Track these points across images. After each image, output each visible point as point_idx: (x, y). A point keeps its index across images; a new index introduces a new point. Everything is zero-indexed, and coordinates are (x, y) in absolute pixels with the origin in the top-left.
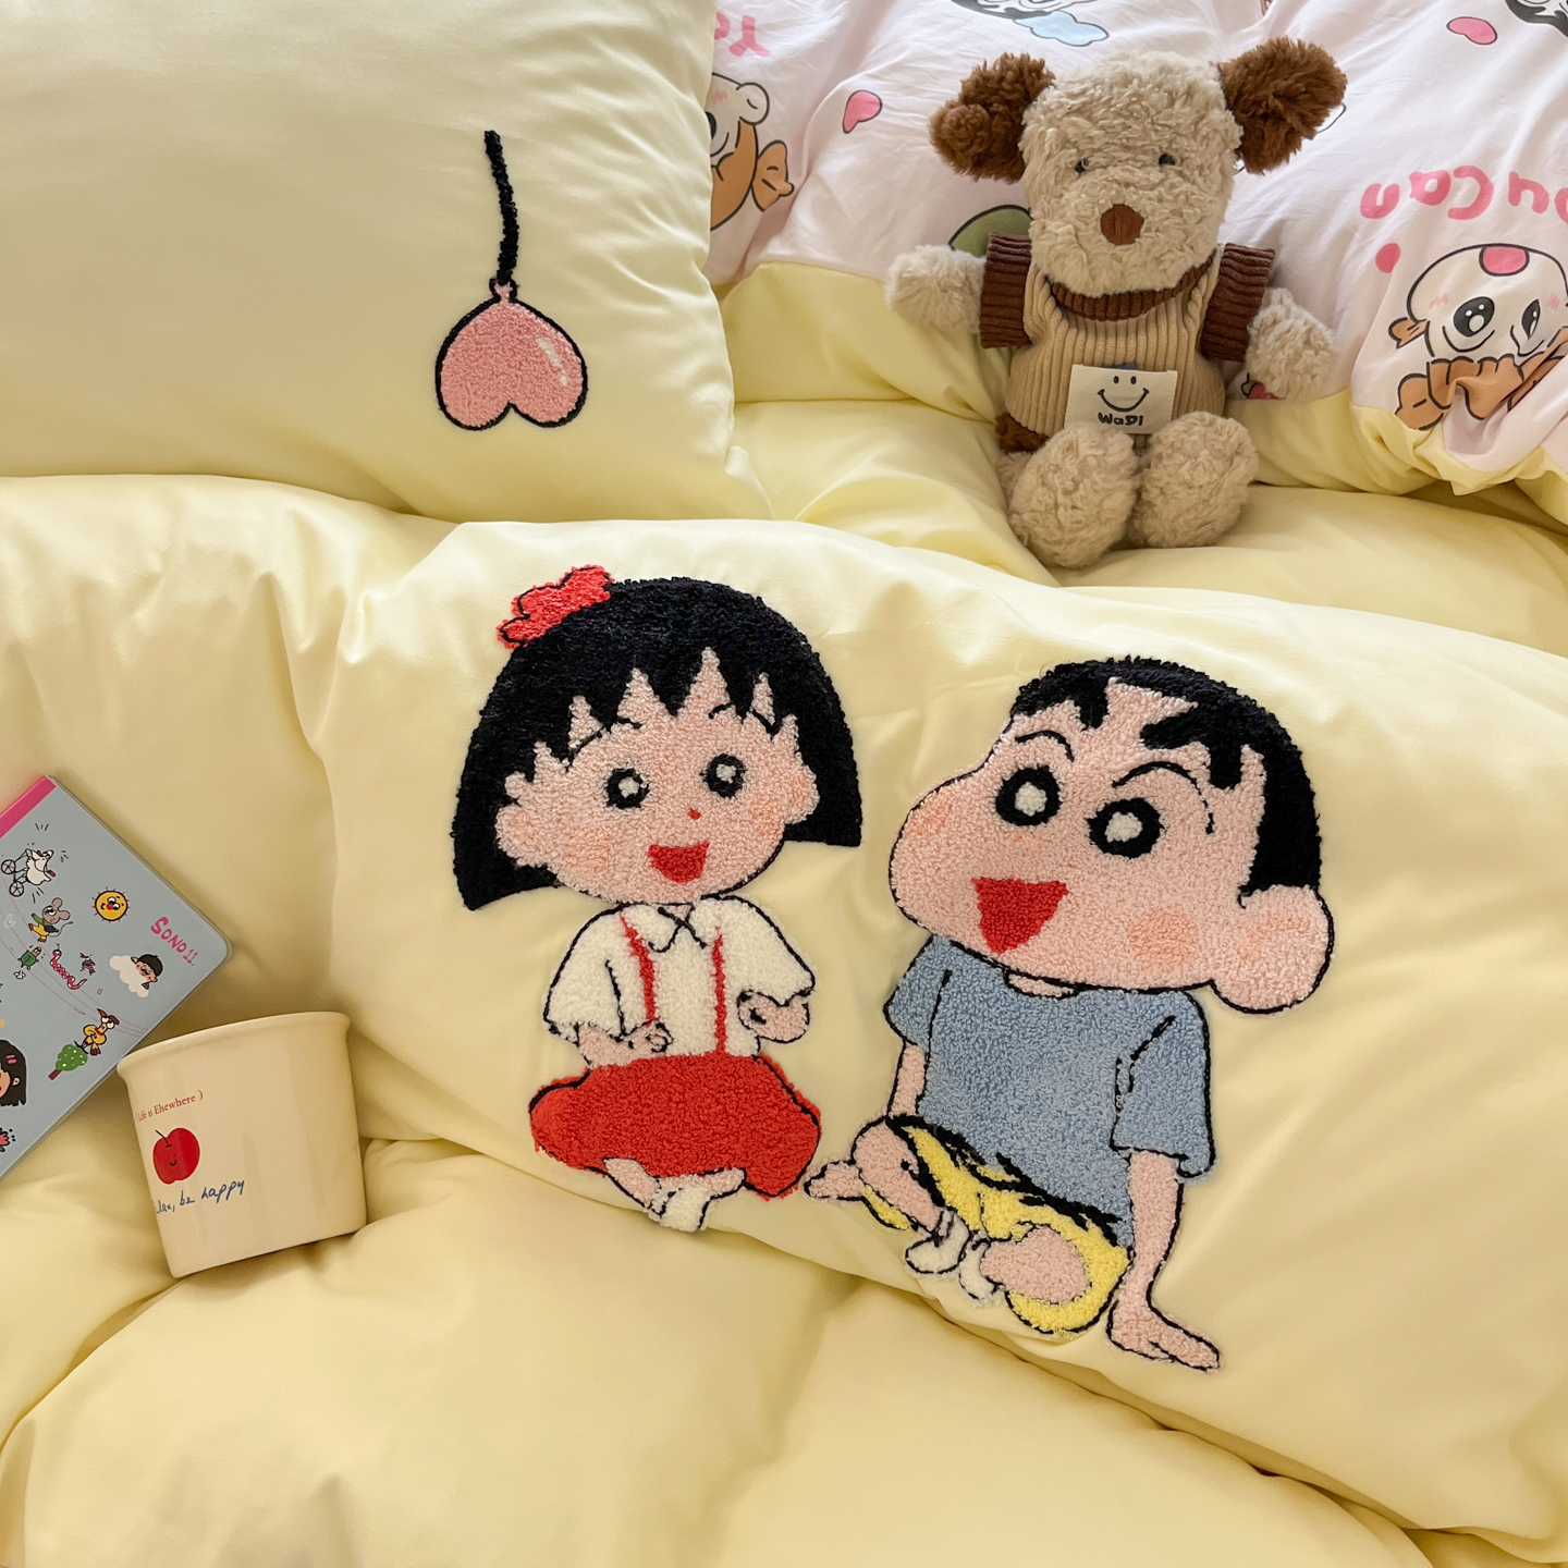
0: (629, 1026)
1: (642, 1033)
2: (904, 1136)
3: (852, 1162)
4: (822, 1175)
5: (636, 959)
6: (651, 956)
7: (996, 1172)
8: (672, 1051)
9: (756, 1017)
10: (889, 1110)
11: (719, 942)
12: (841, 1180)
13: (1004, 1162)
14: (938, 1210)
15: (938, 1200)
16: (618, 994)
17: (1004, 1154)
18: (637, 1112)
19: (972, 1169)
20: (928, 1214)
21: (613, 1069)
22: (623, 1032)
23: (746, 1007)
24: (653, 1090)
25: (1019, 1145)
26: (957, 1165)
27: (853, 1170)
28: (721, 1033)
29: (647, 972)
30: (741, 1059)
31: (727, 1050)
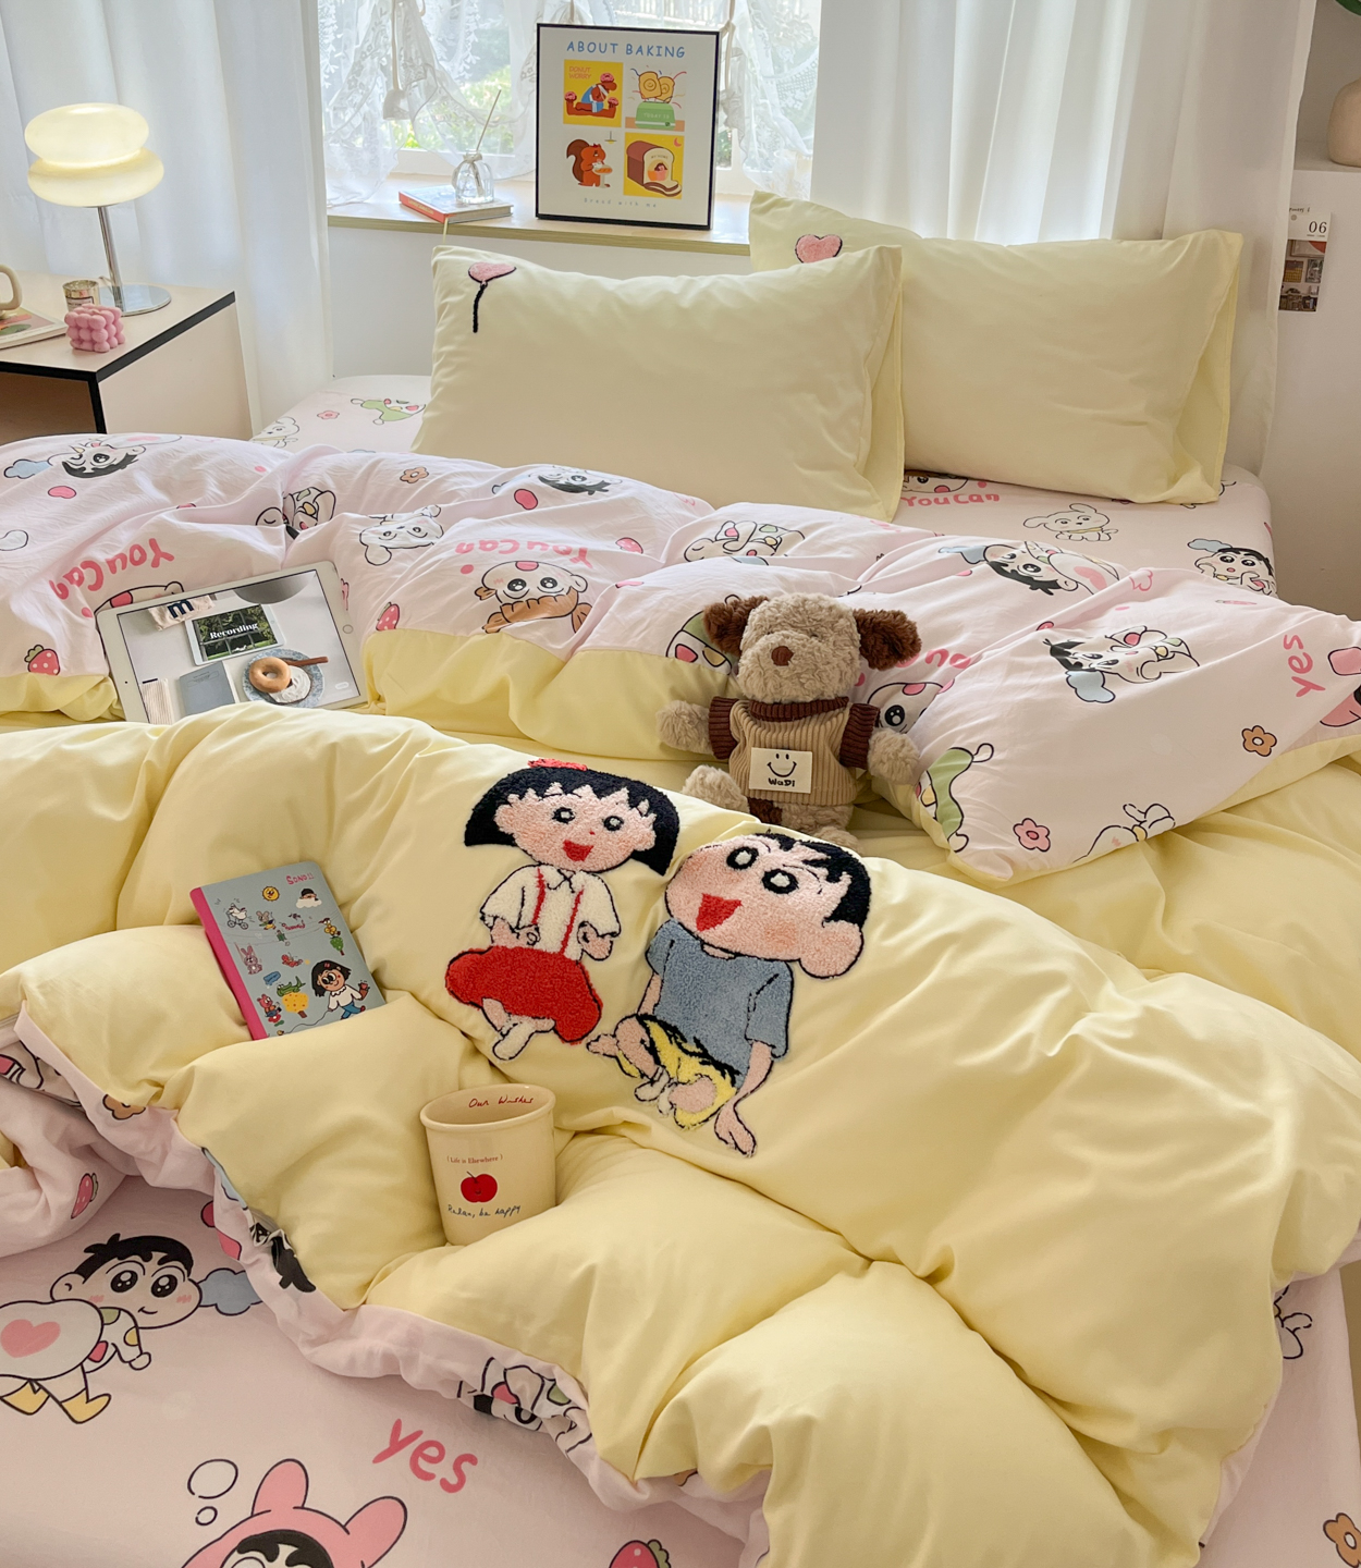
0: (522, 924)
1: (526, 930)
2: (644, 1025)
3: (614, 1036)
4: (597, 1040)
5: (538, 889)
6: (546, 890)
7: (691, 1047)
8: (537, 946)
9: (585, 938)
10: (639, 1010)
11: (581, 893)
12: (606, 1045)
13: (697, 1042)
14: (657, 1066)
15: (657, 1061)
16: (523, 905)
17: (697, 1037)
18: (508, 976)
19: (680, 1046)
20: (649, 1067)
21: (504, 948)
22: (517, 927)
23: (582, 930)
24: (520, 966)
25: (705, 1033)
26: (671, 1042)
27: (615, 1040)
28: (565, 943)
29: (541, 898)
30: (570, 960)
31: (565, 954)
